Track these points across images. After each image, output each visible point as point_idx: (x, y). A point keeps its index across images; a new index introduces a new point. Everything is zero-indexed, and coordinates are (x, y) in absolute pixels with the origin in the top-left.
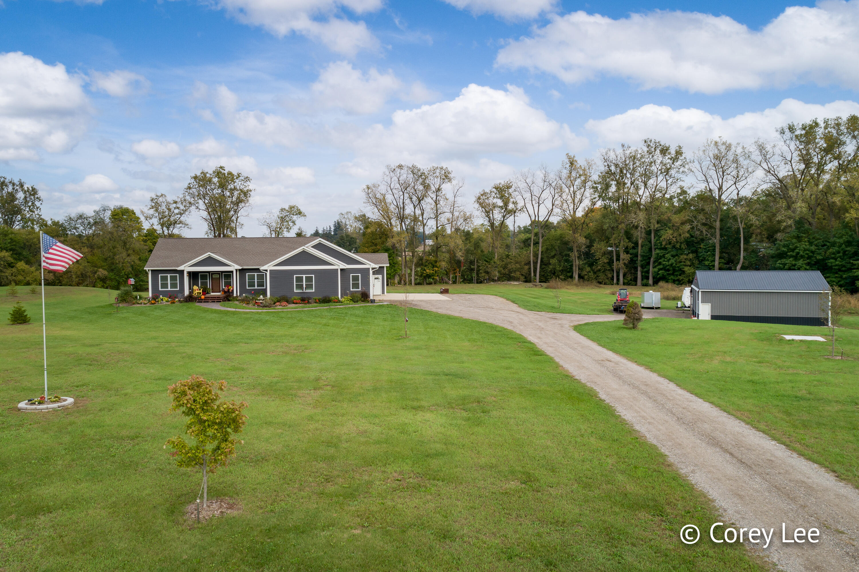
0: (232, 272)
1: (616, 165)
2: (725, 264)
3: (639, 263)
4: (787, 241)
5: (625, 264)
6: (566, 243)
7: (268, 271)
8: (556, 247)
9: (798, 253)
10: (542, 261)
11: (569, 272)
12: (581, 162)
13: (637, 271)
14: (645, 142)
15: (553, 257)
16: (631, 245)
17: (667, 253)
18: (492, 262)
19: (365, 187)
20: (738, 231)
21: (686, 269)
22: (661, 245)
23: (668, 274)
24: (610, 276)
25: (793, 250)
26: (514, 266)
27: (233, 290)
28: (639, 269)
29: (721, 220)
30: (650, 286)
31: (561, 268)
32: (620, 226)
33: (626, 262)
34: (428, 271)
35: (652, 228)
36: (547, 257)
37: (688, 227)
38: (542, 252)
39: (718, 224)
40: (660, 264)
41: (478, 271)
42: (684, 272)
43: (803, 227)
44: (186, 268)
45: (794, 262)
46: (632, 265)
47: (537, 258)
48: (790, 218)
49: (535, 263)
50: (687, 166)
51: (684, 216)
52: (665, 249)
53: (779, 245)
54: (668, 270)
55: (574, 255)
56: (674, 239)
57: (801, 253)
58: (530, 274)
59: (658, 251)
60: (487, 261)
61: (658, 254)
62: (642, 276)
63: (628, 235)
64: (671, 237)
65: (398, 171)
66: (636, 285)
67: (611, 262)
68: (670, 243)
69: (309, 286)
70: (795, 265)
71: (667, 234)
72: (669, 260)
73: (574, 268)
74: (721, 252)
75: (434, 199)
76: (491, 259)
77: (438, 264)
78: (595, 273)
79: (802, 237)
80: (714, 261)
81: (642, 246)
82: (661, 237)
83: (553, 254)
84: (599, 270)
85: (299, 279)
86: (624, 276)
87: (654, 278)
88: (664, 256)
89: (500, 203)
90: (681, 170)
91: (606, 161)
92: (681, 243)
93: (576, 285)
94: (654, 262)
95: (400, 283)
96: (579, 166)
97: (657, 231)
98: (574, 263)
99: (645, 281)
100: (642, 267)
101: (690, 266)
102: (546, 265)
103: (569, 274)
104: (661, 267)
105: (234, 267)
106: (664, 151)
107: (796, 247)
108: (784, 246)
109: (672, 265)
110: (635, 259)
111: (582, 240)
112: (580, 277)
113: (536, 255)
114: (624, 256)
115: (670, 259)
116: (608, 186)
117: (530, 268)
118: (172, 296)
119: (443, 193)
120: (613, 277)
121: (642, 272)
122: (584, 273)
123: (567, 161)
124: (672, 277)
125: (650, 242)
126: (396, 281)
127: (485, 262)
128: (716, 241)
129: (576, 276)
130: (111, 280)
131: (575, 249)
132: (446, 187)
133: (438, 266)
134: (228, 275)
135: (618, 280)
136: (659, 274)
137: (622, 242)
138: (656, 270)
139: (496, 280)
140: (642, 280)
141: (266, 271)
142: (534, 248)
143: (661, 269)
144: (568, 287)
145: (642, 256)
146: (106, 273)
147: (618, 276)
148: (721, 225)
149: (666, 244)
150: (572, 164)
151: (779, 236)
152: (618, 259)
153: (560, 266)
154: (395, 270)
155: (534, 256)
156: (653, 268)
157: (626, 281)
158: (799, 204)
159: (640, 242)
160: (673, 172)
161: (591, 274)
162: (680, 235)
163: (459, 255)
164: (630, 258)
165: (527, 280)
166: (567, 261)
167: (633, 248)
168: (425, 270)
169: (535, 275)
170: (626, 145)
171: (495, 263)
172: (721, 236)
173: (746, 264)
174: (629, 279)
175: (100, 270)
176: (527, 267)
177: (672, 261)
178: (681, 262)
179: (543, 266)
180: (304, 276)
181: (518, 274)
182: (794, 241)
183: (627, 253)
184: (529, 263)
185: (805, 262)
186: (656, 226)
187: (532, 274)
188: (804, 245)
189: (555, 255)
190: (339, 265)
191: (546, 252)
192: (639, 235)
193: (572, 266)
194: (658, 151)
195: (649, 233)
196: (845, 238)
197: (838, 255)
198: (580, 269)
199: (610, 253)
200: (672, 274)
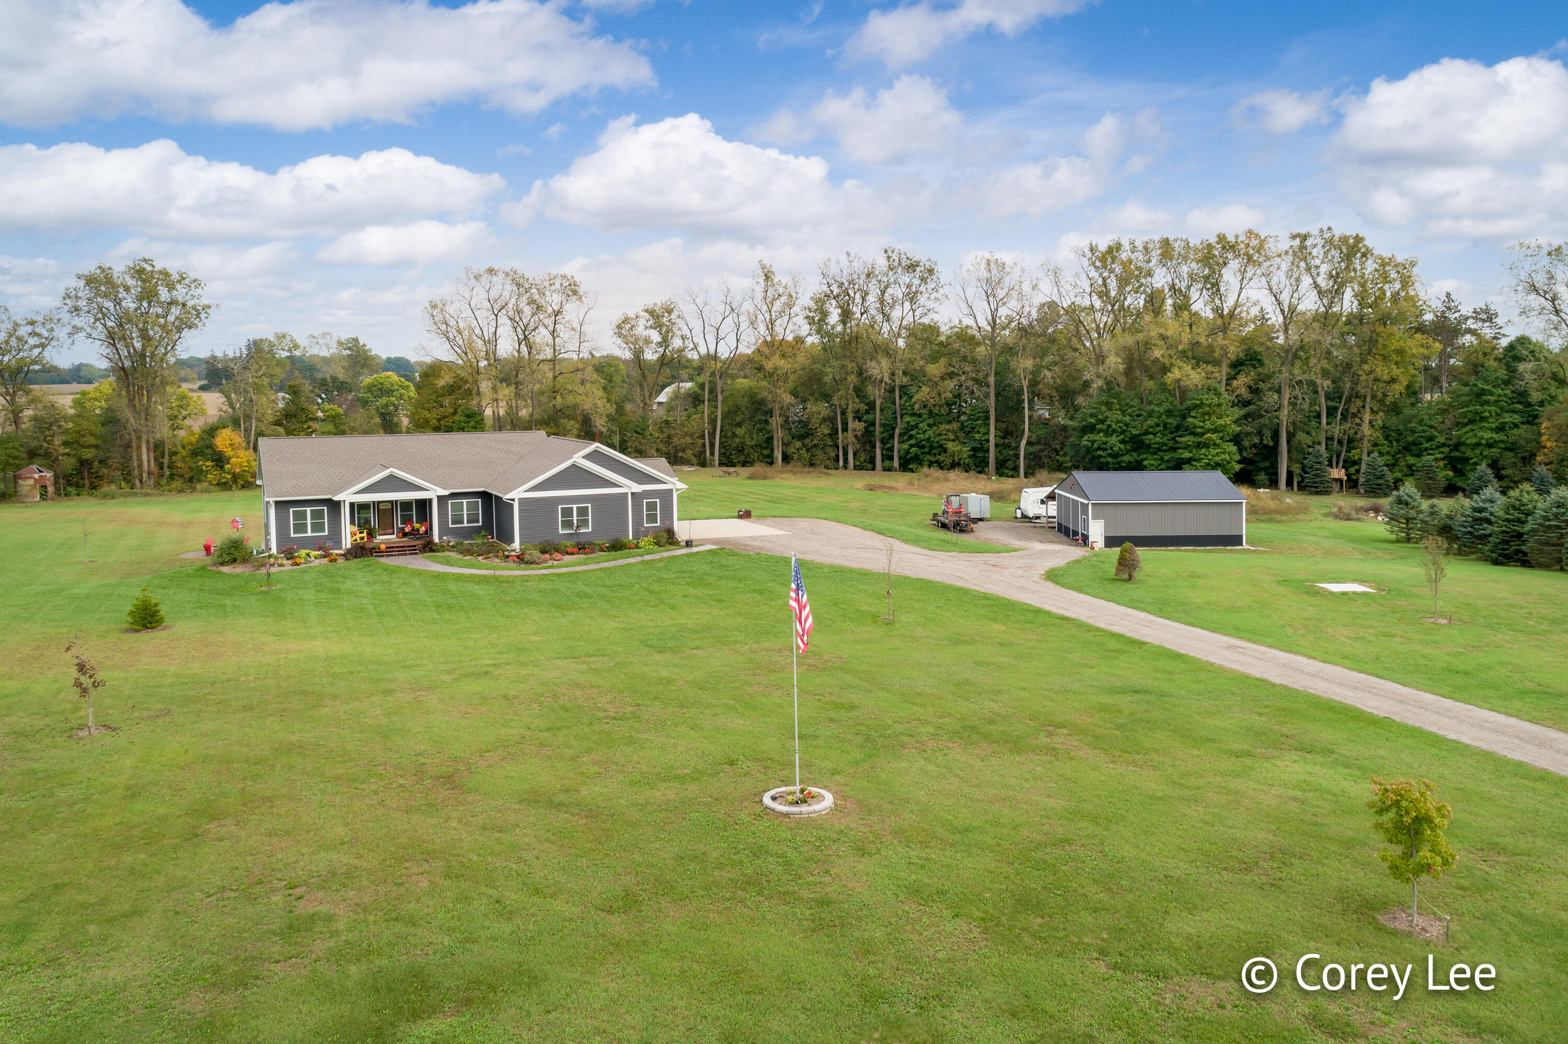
0: (430, 500)
1: (840, 283)
3: (878, 436)
4: (1094, 408)
5: (856, 436)
6: (763, 402)
7: (517, 501)
8: (745, 409)
9: (1109, 426)
10: (721, 430)
11: (766, 448)
12: (781, 275)
13: (875, 447)
14: (885, 251)
15: (739, 425)
16: (863, 407)
17: (922, 422)
18: (647, 433)
19: (427, 305)
20: (1020, 392)
21: (950, 445)
22: (913, 409)
23: (923, 453)
24: (833, 454)
25: (1102, 422)
26: (681, 441)
28: (878, 444)
29: (996, 374)
30: (896, 470)
31: (753, 443)
32: (849, 378)
33: (859, 434)
35: (896, 382)
36: (731, 423)
37: (951, 383)
38: (723, 416)
39: (992, 379)
40: (911, 437)
42: (945, 450)
43: (1114, 390)
44: (347, 496)
45: (1104, 439)
46: (867, 439)
47: (715, 426)
48: (1100, 377)
49: (712, 434)
50: (941, 290)
51: (945, 365)
52: (919, 415)
53: (1085, 414)
54: (924, 447)
55: (775, 424)
56: (931, 401)
57: (1114, 426)
58: (706, 452)
59: (907, 419)
60: (638, 434)
61: (908, 423)
62: (882, 455)
63: (859, 392)
64: (927, 397)
65: (485, 278)
66: (873, 469)
67: (834, 434)
68: (925, 406)
69: (584, 523)
70: (1105, 443)
71: (924, 393)
72: (924, 432)
73: (775, 442)
74: (997, 420)
75: (551, 328)
76: (644, 430)
78: (808, 450)
79: (1112, 403)
80: (987, 433)
81: (882, 410)
82: (912, 397)
83: (738, 419)
84: (815, 446)
85: (567, 513)
86: (855, 455)
87: (900, 458)
88: (916, 426)
89: (655, 336)
90: (933, 296)
91: (824, 276)
92: (940, 406)
94: (900, 435)
96: (778, 280)
97: (904, 388)
98: (775, 435)
99: (887, 463)
100: (883, 442)
101: (953, 441)
102: (729, 437)
103: (766, 452)
104: (913, 442)
105: (433, 492)
106: (913, 267)
107: (1107, 417)
108: (1092, 415)
109: (929, 439)
110: (871, 429)
111: (788, 399)
112: (786, 458)
113: (713, 422)
114: (853, 424)
115: (926, 431)
116: (825, 314)
117: (704, 446)
118: (324, 548)
119: (567, 318)
120: (838, 456)
121: (882, 449)
122: (791, 450)
123: (759, 271)
124: (928, 457)
125: (894, 404)
127: (635, 435)
128: (991, 404)
129: (778, 455)
131: (777, 412)
132: (572, 311)
135: (846, 460)
136: (908, 453)
137: (851, 404)
138: (906, 446)
140: (883, 462)
141: (513, 500)
142: (709, 410)
143: (912, 446)
145: (882, 425)
147: (846, 454)
148: (996, 381)
149: (920, 408)
150: (767, 276)
151: (1080, 400)
152: (845, 430)
153: (752, 439)
155: (709, 424)
156: (900, 444)
157: (858, 463)
158: (1112, 359)
159: (878, 403)
161: (803, 451)
162: (940, 394)
164: (865, 428)
165: (703, 463)
166: (763, 431)
167: (867, 412)
169: (712, 454)
170: (853, 254)
171: (651, 435)
172: (997, 396)
174: (862, 459)
176: (701, 441)
177: (930, 433)
178: (940, 435)
179: (725, 440)
180: (575, 507)
181: (689, 454)
182: (1104, 408)
183: (859, 420)
184: (703, 437)
185: (1119, 438)
186: (903, 380)
187: (709, 454)
188: (1116, 415)
189: (743, 421)
190: (629, 487)
191: (730, 416)
192: (876, 394)
193: (772, 438)
196: (1166, 406)
197: (1158, 429)
198: (785, 445)
199: (832, 420)
200: (929, 453)
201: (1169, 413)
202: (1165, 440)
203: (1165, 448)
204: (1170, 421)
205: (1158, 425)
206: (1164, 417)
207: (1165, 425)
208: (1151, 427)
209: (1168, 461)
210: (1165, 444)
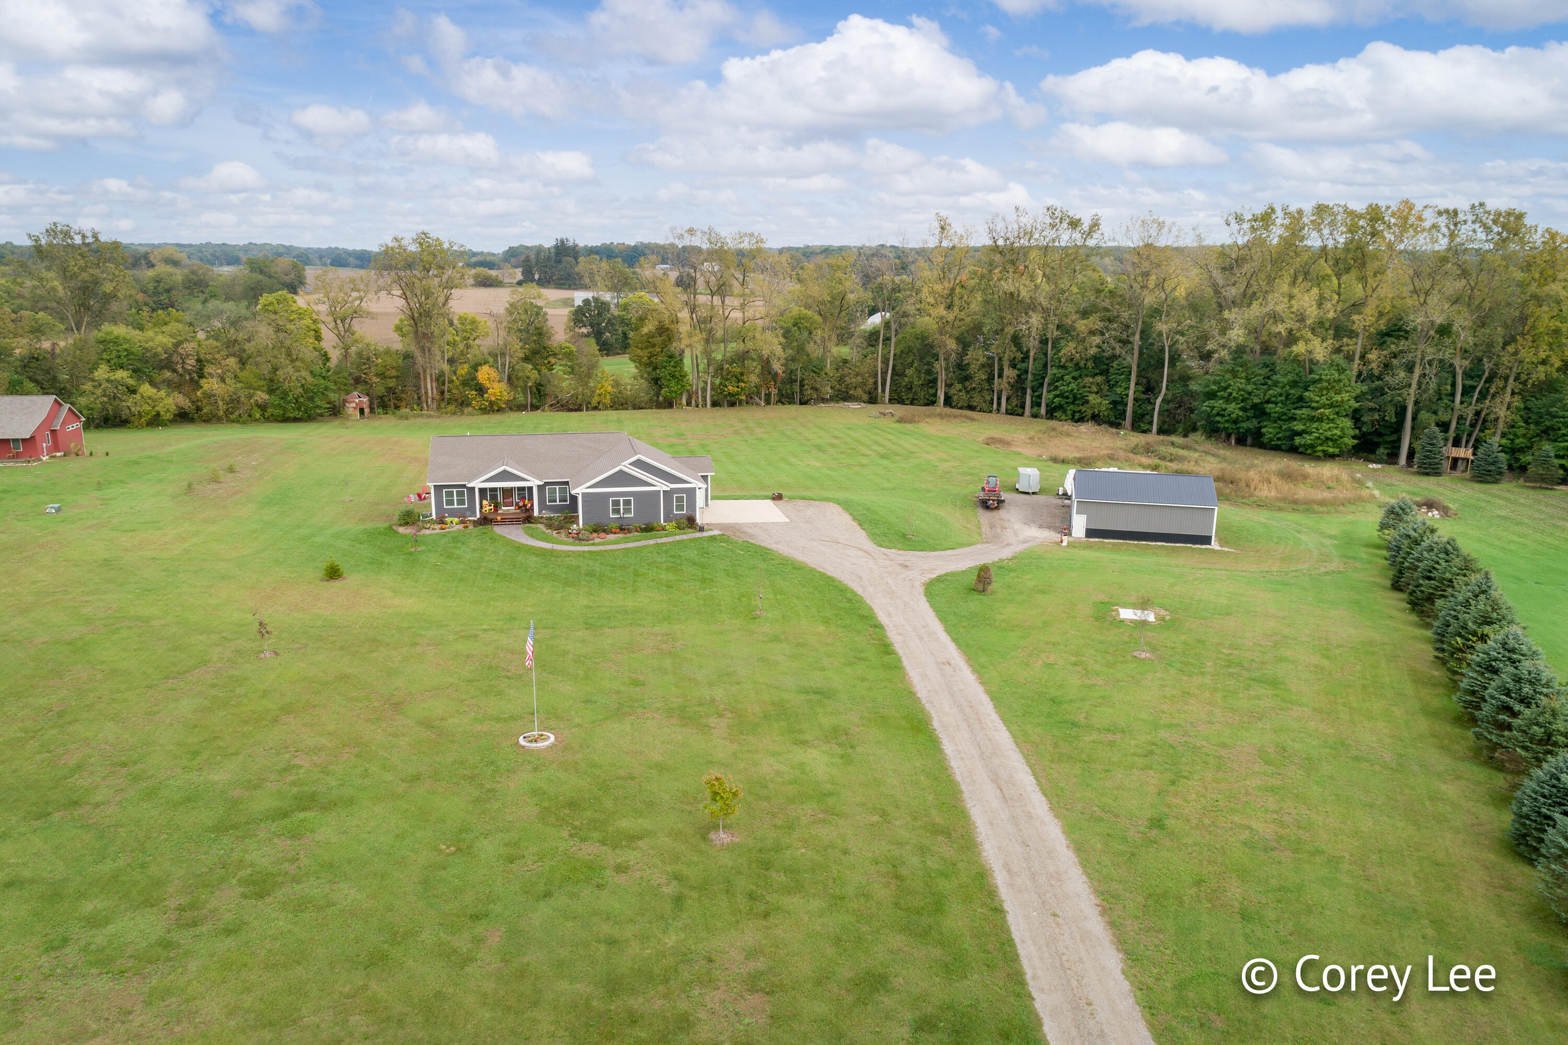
0: (531, 487)
1: (1006, 238)
2: (1143, 393)
3: (1029, 384)
4: (1220, 375)
5: (1009, 383)
6: (929, 346)
7: (580, 493)
8: (915, 351)
9: (1230, 394)
10: (893, 369)
11: (932, 387)
12: (956, 226)
13: (1026, 394)
15: (910, 364)
16: (1019, 355)
17: (1067, 374)
18: (823, 372)
20: (1162, 350)
21: (1091, 398)
22: (1060, 361)
23: (1067, 403)
24: (988, 398)
25: (1226, 388)
26: (854, 380)
28: (1029, 391)
29: (1142, 334)
30: (1042, 418)
31: (921, 382)
32: (1006, 330)
33: (1012, 381)
34: (730, 388)
35: (1049, 336)
36: (901, 363)
37: (1097, 340)
38: (895, 355)
39: (1137, 339)
40: (1056, 388)
41: (802, 386)
42: (1087, 402)
43: (1241, 358)
44: (478, 484)
45: (1224, 406)
46: (1019, 386)
47: (888, 365)
48: (1224, 346)
49: (884, 373)
51: (1094, 322)
52: (1064, 367)
54: (1067, 398)
55: (939, 367)
56: (1078, 355)
57: (1234, 394)
58: (876, 389)
59: (1055, 371)
60: (815, 372)
61: (1054, 373)
62: (1032, 402)
63: (1017, 342)
64: (1074, 352)
66: (1022, 415)
67: (990, 379)
68: (1072, 360)
69: (627, 511)
70: (1225, 410)
71: (1069, 348)
72: (1068, 384)
73: (939, 383)
74: (1138, 376)
76: (821, 369)
77: (745, 378)
78: (968, 392)
79: (1238, 371)
80: (1128, 388)
81: (1034, 360)
82: (1059, 351)
83: (909, 360)
84: (974, 389)
85: (617, 503)
86: (1008, 399)
87: (1047, 406)
91: (991, 231)
92: (1087, 360)
93: (941, 416)
94: (1049, 384)
95: (689, 404)
96: (952, 231)
97: (1056, 342)
98: (939, 377)
99: (1035, 409)
100: (1033, 389)
101: (1097, 393)
102: (900, 376)
103: (931, 395)
104: (1057, 392)
105: (534, 483)
106: (1074, 224)
107: (1230, 385)
108: (1215, 383)
109: (1072, 390)
110: (1023, 377)
111: (952, 345)
112: (948, 400)
113: (886, 361)
114: (1008, 371)
115: (1070, 383)
117: (876, 383)
120: (992, 399)
121: (1032, 396)
122: (953, 393)
123: (936, 224)
124: (1072, 407)
125: (1046, 354)
126: (684, 401)
127: (812, 374)
128: (1133, 361)
129: (941, 399)
131: (942, 357)
133: (746, 380)
135: (999, 404)
136: (1053, 403)
137: (1007, 351)
138: (1051, 395)
139: (827, 400)
140: (1032, 407)
142: (883, 349)
143: (1058, 396)
145: (1034, 375)
147: (999, 398)
148: (1141, 340)
149: (1067, 361)
150: (943, 228)
152: (1001, 376)
153: (920, 379)
154: (683, 386)
155: (883, 362)
156: (1048, 392)
157: (1009, 407)
158: (1235, 331)
159: (1032, 354)
161: (963, 393)
162: (1086, 349)
163: (777, 367)
164: (1018, 375)
165: (873, 400)
166: (929, 372)
167: (1023, 360)
168: (726, 386)
169: (883, 391)
171: (826, 374)
172: (1141, 354)
173: (1170, 396)
174: (1014, 404)
176: (872, 380)
177: (1073, 386)
178: (1084, 387)
179: (896, 377)
180: (621, 499)
181: (859, 392)
182: (1228, 376)
183: (1014, 366)
184: (875, 374)
185: (1239, 406)
186: (1056, 333)
187: (880, 390)
188: (1240, 383)
189: (913, 361)
190: (662, 486)
191: (900, 356)
192: (1032, 344)
193: (936, 379)
194: (1065, 225)
195: (1044, 342)
196: (1290, 377)
197: (1280, 399)
198: (949, 386)
199: (991, 366)
200: (1073, 403)
201: (1294, 384)
202: (1285, 410)
203: (1284, 417)
204: (1292, 391)
205: (1281, 395)
206: (1287, 387)
207: (1288, 395)
208: (1275, 396)
209: (1285, 430)
210: (1285, 414)
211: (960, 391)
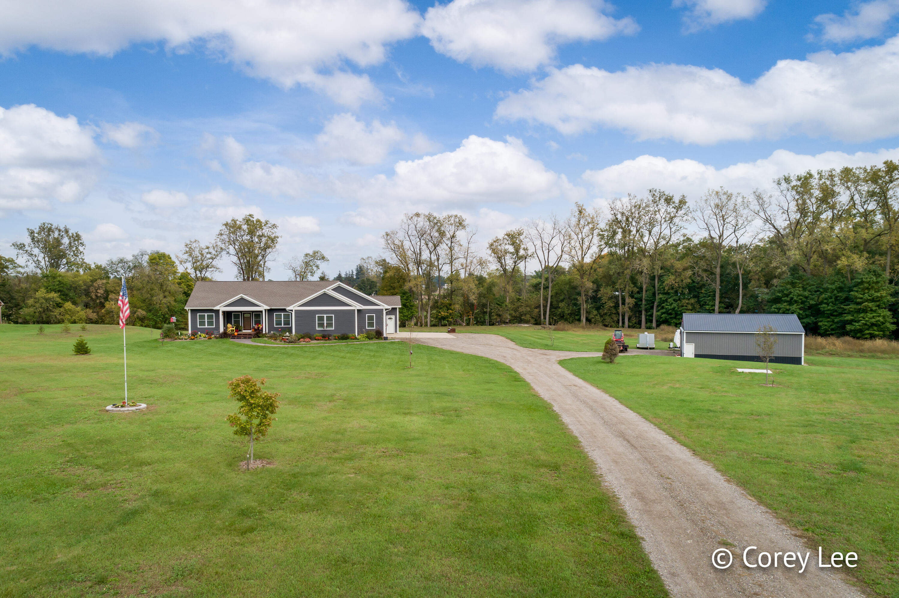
0: (261, 312)
1: (623, 214)
2: (725, 308)
3: (643, 307)
4: (782, 286)
5: (630, 308)
6: (575, 288)
7: (294, 311)
8: (565, 292)
9: (792, 298)
10: (551, 305)
11: (577, 315)
12: (589, 210)
13: (641, 314)
14: (650, 191)
15: (562, 301)
16: (636, 290)
17: (670, 298)
18: (504, 305)
19: (384, 234)
20: (737, 277)
22: (664, 290)
23: (671, 318)
24: (616, 319)
25: (787, 296)
26: (524, 310)
27: (262, 328)
28: (643, 312)
29: (722, 267)
30: (654, 329)
31: (569, 312)
32: (625, 272)
33: (631, 306)
34: (443, 313)
35: (656, 274)
36: (557, 301)
37: (689, 273)
38: (551, 296)
39: (718, 271)
40: (663, 308)
41: (490, 313)
43: (798, 274)
44: (222, 308)
45: (788, 307)
46: (636, 309)
47: (547, 302)
48: (784, 265)
49: (545, 307)
50: (690, 214)
51: (687, 262)
52: (667, 293)
53: (775, 290)
54: (671, 314)
55: (582, 299)
56: (677, 284)
57: (795, 298)
58: (540, 317)
59: (661, 296)
60: (499, 305)
61: (661, 298)
62: (646, 319)
63: (633, 280)
64: (674, 282)
65: (415, 218)
66: (640, 328)
67: (616, 306)
68: (673, 289)
69: (330, 325)
71: (670, 280)
73: (582, 312)
74: (721, 297)
75: (449, 245)
76: (503, 303)
77: (452, 307)
78: (601, 316)
79: (796, 283)
80: (714, 305)
81: (646, 291)
82: (664, 282)
83: (562, 298)
84: (606, 314)
85: (321, 319)
86: (629, 319)
87: (657, 321)
88: (666, 300)
89: (511, 249)
90: (684, 219)
91: (612, 209)
92: (683, 288)
93: (583, 328)
94: (658, 306)
95: (416, 324)
96: (587, 214)
97: (660, 276)
98: (582, 307)
99: (649, 324)
100: (646, 310)
101: (692, 310)
102: (555, 308)
103: (577, 317)
104: (664, 310)
105: (263, 307)
106: (669, 200)
107: (791, 293)
108: (780, 291)
109: (674, 309)
110: (639, 303)
111: (589, 285)
112: (588, 320)
113: (546, 299)
114: (629, 300)
115: (672, 304)
116: (615, 233)
117: (540, 311)
118: (209, 333)
119: (458, 240)
120: (619, 320)
121: (646, 316)
122: (591, 316)
123: (576, 209)
124: (674, 320)
125: (654, 287)
126: (413, 323)
127: (497, 305)
128: (717, 287)
129: (584, 319)
130: (149, 319)
131: (583, 294)
132: (461, 235)
133: (452, 308)
134: (258, 314)
135: (623, 323)
136: (661, 318)
137: (627, 287)
138: (659, 313)
139: (507, 323)
140: (646, 323)
141: (292, 310)
142: (544, 292)
143: (664, 313)
144: (574, 329)
145: (646, 300)
146: (144, 313)
147: (623, 320)
148: (721, 271)
149: (669, 289)
150: (580, 212)
151: (775, 281)
152: (623, 304)
153: (569, 309)
154: (412, 312)
155: (544, 300)
156: (657, 312)
157: (631, 324)
158: (793, 252)
159: (644, 287)
160: (676, 220)
161: (598, 317)
162: (682, 281)
163: (473, 298)
164: (635, 302)
165: (537, 322)
166: (575, 304)
167: (638, 292)
168: (440, 312)
169: (545, 318)
170: (632, 195)
171: (506, 306)
172: (722, 281)
173: (745, 309)
174: (633, 322)
175: (140, 310)
176: (537, 310)
177: (675, 305)
178: (683, 306)
179: (553, 310)
180: (325, 316)
181: (528, 317)
182: (789, 286)
183: (632, 297)
184: (539, 307)
186: (660, 272)
187: (542, 317)
188: (798, 291)
189: (564, 299)
190: (357, 306)
191: (556, 296)
192: (643, 280)
193: (580, 309)
194: (662, 200)
195: (653, 278)
196: (837, 284)
197: (830, 300)
198: (588, 313)
199: (617, 297)
200: (675, 318)
201: (841, 289)
202: (835, 308)
203: (835, 313)
204: (840, 294)
205: (831, 298)
206: (836, 292)
207: (836, 297)
208: (826, 299)
209: (837, 323)
210: (836, 311)
211: (596, 315)
